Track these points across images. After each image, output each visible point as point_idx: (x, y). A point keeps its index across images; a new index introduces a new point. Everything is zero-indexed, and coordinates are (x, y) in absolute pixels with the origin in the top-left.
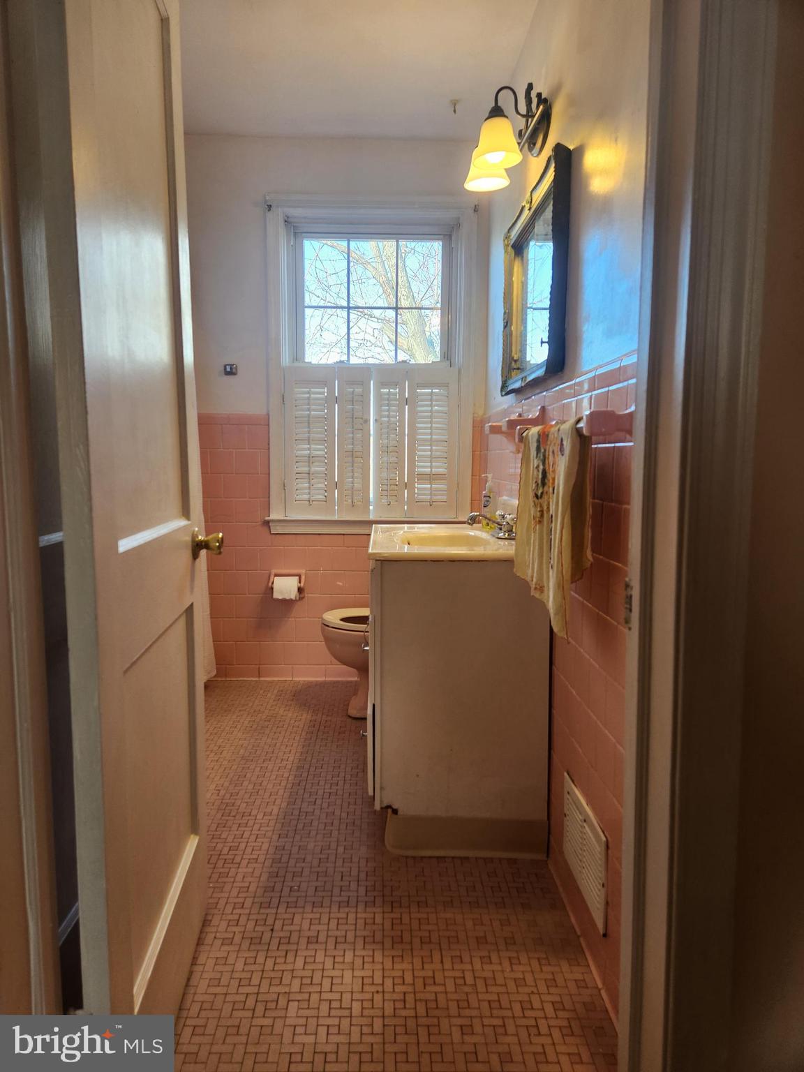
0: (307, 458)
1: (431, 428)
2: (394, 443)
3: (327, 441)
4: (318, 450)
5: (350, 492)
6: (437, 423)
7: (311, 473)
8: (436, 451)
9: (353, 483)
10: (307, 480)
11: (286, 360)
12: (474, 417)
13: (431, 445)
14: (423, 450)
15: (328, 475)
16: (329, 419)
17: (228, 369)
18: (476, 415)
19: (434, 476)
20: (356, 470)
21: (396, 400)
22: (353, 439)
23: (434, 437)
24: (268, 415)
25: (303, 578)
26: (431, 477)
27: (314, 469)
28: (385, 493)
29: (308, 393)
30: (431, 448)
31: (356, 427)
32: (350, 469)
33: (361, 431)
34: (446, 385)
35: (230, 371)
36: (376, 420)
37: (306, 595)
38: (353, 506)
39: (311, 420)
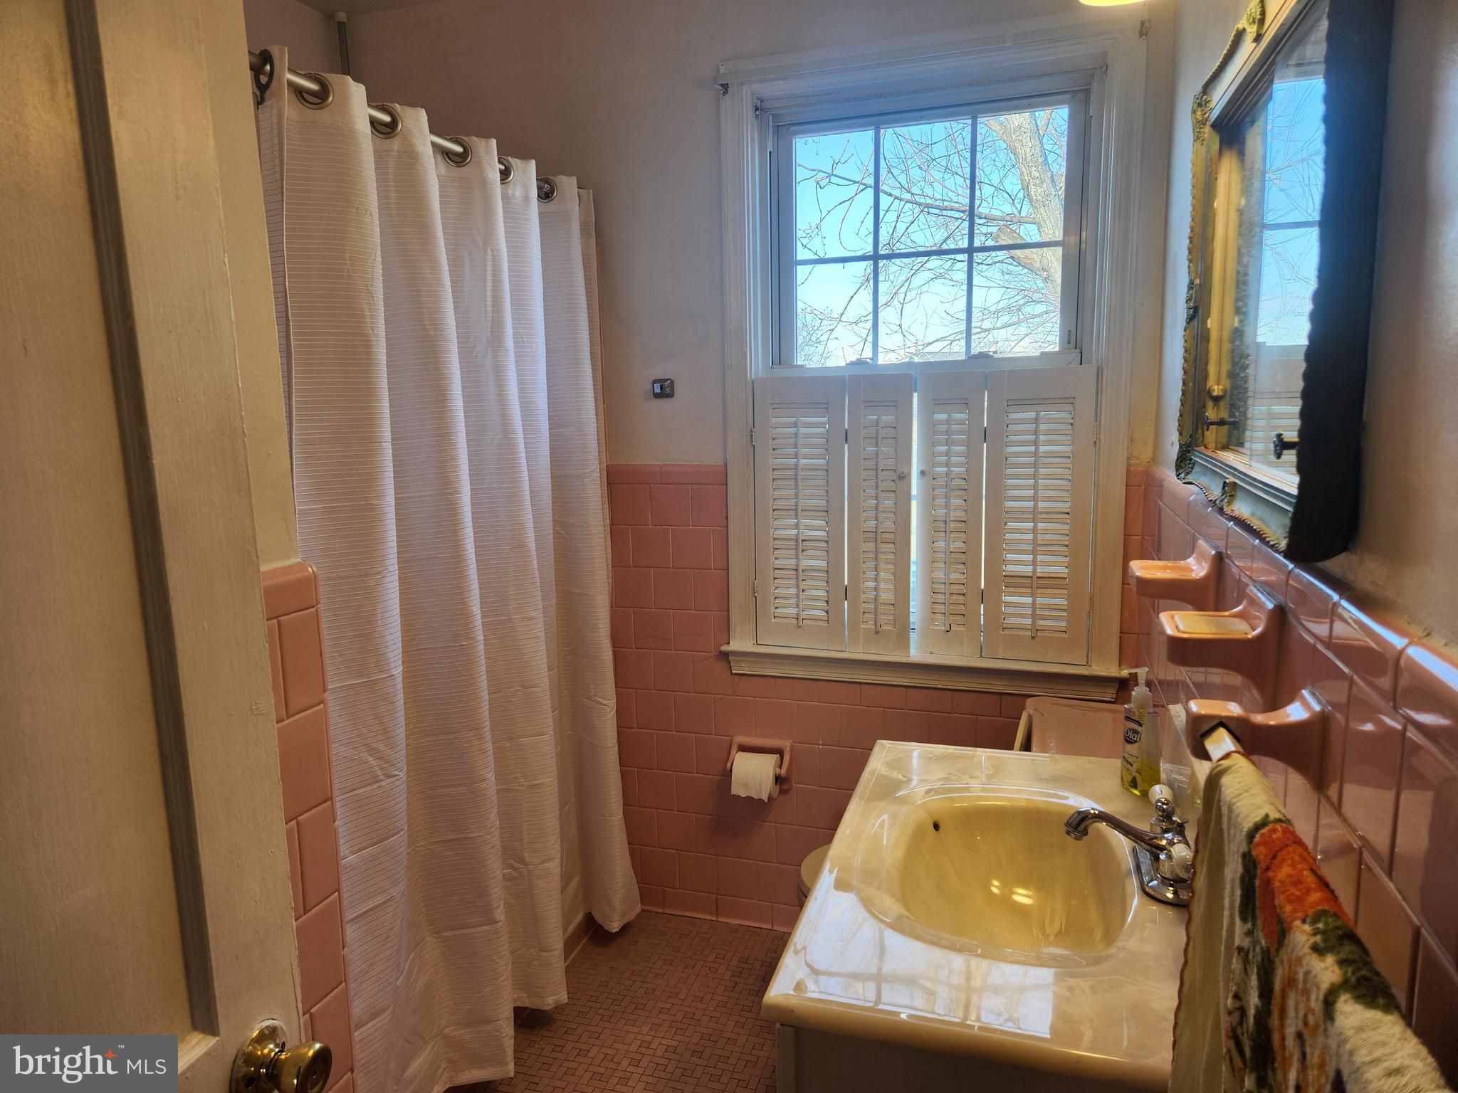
0: (793, 543)
1: (1035, 487)
2: (961, 514)
3: (830, 513)
4: (814, 528)
5: (872, 606)
6: (1047, 477)
7: (800, 569)
8: (1046, 532)
9: (876, 589)
10: (793, 582)
11: (757, 363)
12: (1129, 464)
13: (1034, 520)
14: (1018, 531)
15: (831, 573)
16: (830, 473)
17: (658, 390)
18: (1134, 461)
19: (1041, 581)
20: (882, 566)
21: (960, 433)
22: (877, 508)
23: (1041, 504)
24: (726, 465)
25: (787, 758)
26: (1036, 583)
27: (805, 563)
28: (941, 608)
29: (795, 424)
30: (1035, 526)
31: (882, 486)
32: (872, 565)
33: (892, 495)
34: (1071, 401)
35: (665, 390)
36: (922, 473)
37: (794, 785)
38: (877, 633)
39: (800, 473)
